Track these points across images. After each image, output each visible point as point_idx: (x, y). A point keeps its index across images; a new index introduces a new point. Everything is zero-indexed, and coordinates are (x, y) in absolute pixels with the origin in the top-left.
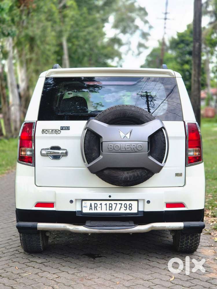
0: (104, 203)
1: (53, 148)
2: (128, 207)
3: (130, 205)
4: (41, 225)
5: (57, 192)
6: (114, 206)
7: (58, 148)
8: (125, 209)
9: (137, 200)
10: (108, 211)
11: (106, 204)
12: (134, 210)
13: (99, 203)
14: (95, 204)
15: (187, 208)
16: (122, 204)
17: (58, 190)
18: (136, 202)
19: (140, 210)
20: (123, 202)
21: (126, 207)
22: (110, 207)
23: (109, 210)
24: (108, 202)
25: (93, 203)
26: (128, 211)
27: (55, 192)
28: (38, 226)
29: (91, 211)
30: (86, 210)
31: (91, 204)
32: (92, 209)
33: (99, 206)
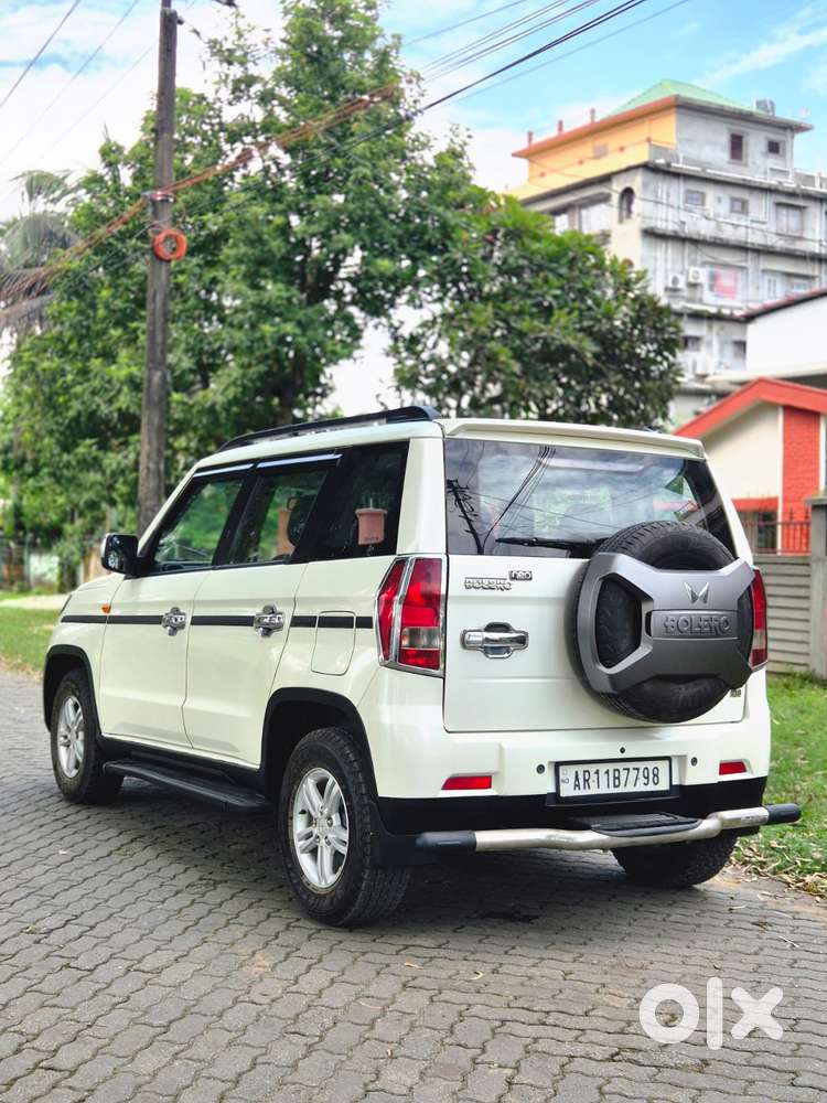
0: (603, 768)
1: (491, 627)
2: (651, 776)
3: (656, 771)
4: (485, 838)
5: (505, 746)
6: (623, 774)
7: (505, 628)
8: (646, 781)
9: (668, 758)
10: (613, 790)
11: (607, 772)
12: (664, 786)
13: (592, 768)
14: (585, 772)
15: (752, 773)
16: (638, 769)
17: (508, 741)
18: (667, 762)
19: (674, 783)
20: (642, 765)
21: (648, 778)
22: (615, 778)
23: (615, 786)
24: (611, 767)
25: (581, 769)
26: (651, 788)
27: (500, 746)
28: (478, 840)
29: (577, 793)
30: (567, 791)
31: (577, 772)
32: (579, 786)
33: (594, 777)
